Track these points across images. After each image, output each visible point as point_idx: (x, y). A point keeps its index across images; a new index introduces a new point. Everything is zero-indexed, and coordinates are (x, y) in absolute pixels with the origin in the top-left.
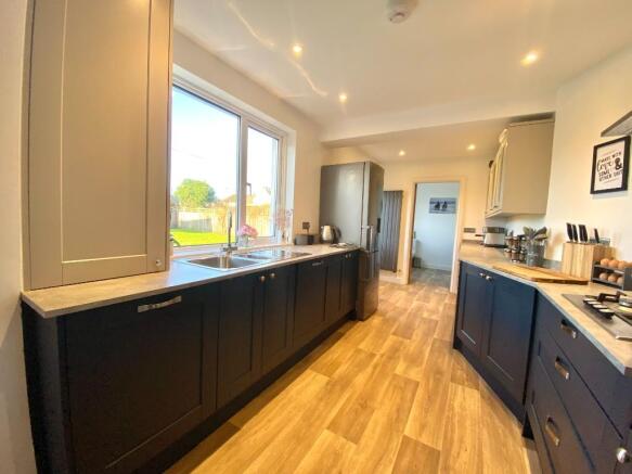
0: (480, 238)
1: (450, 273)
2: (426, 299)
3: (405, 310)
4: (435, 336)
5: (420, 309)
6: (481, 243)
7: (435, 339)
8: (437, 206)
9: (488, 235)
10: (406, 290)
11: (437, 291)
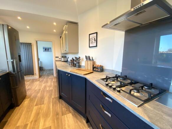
0: (61, 59)
1: (53, 70)
2: (47, 82)
3: (40, 90)
4: (53, 97)
5: (45, 87)
6: (61, 61)
7: (53, 98)
8: (46, 50)
9: (62, 58)
10: (39, 80)
11: (50, 77)
